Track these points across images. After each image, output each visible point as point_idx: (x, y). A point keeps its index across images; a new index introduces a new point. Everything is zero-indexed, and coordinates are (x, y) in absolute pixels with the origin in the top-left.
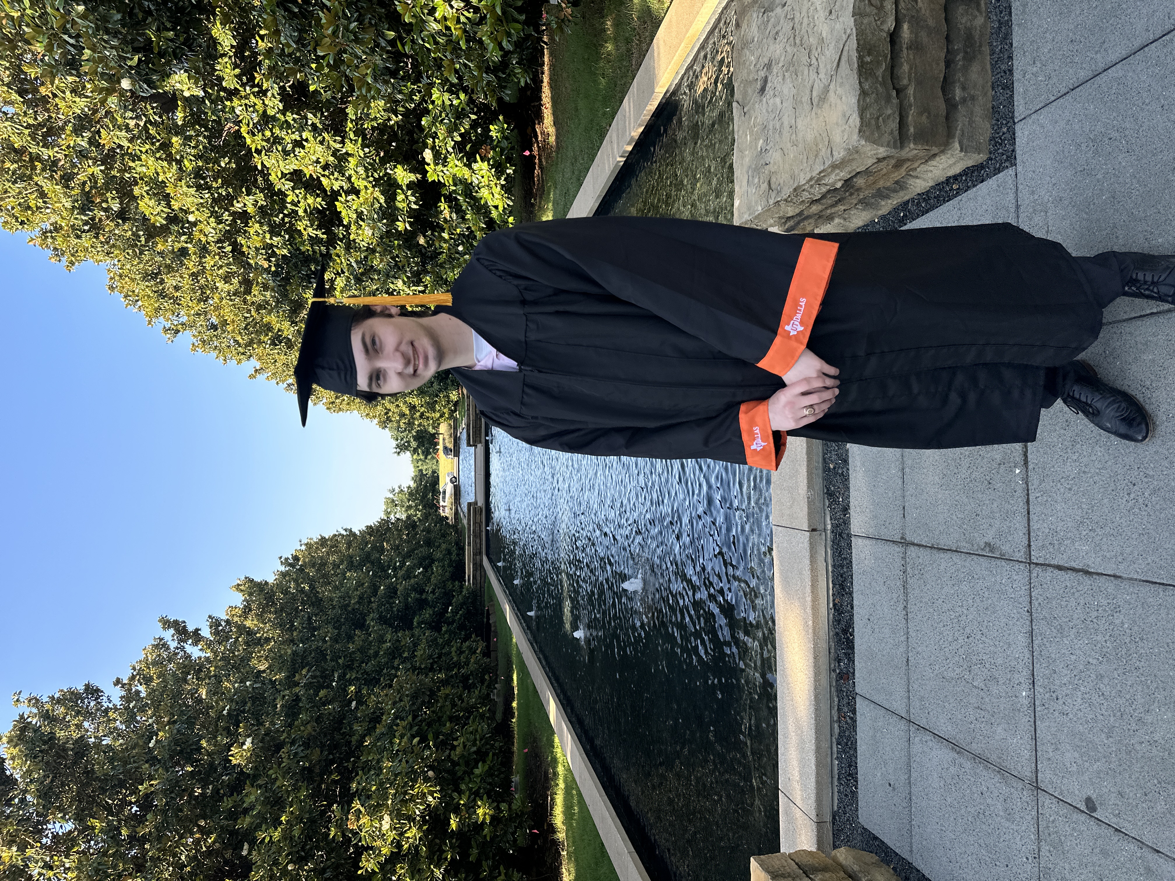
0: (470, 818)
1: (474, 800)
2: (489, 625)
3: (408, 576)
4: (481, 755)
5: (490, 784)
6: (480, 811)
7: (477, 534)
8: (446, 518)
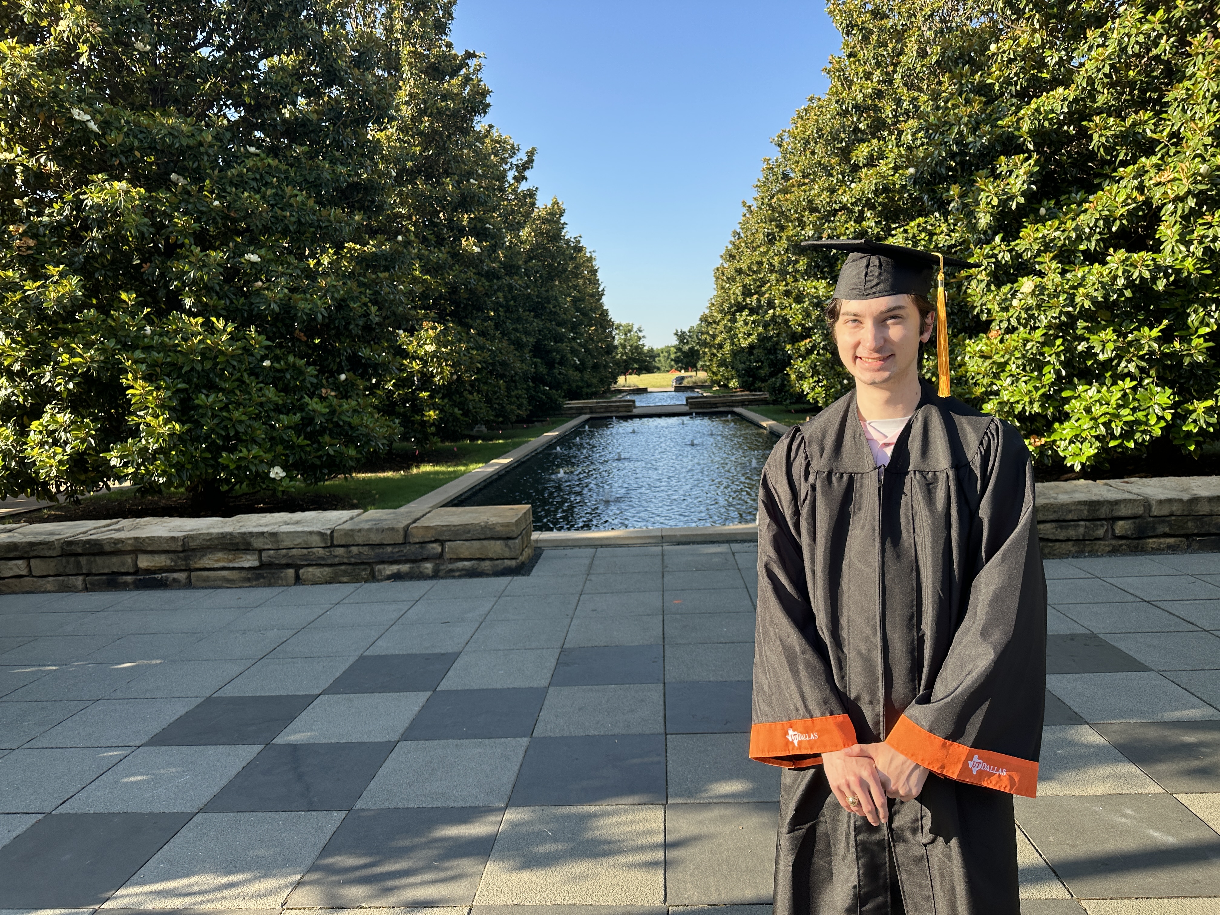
0: (427, 406)
1: (438, 409)
2: (533, 422)
3: (574, 352)
4: (466, 413)
5: (448, 419)
6: (432, 413)
7: (607, 409)
8: (616, 383)
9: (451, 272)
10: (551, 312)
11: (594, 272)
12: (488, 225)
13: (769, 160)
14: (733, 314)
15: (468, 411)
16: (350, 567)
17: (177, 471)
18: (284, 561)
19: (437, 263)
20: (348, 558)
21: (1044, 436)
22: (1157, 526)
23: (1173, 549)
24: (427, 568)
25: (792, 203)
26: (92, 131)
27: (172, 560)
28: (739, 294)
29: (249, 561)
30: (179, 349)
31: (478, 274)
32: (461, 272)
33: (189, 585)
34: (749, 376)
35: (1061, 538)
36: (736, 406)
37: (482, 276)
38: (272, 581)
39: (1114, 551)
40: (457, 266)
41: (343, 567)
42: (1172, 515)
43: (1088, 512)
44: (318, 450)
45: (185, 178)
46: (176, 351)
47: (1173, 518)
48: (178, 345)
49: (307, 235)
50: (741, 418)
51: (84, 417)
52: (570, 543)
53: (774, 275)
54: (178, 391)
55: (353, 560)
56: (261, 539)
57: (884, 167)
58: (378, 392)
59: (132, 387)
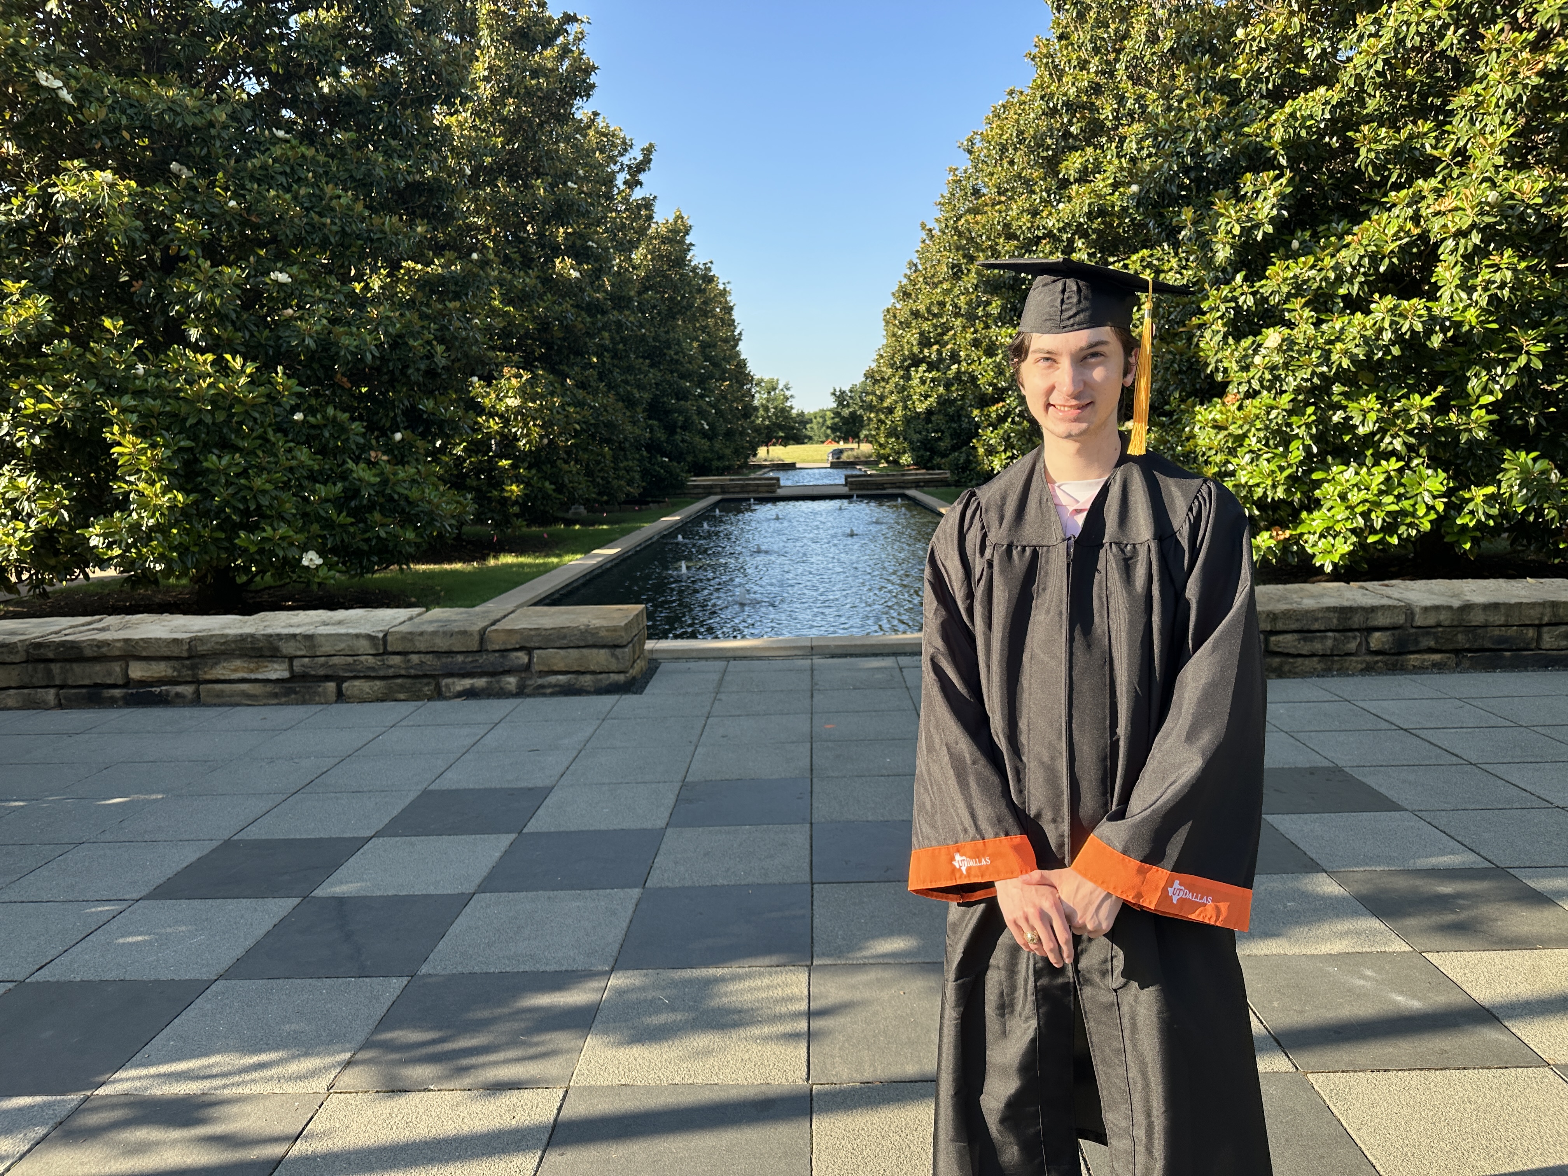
0: (508, 477)
1: (523, 482)
2: (647, 503)
3: (701, 413)
4: (560, 488)
5: (536, 496)
6: (514, 487)
7: (744, 488)
8: (755, 455)
9: (541, 303)
10: (672, 359)
11: (728, 309)
12: (590, 243)
13: (956, 169)
14: (907, 369)
15: (563, 485)
16: (408, 681)
17: (179, 554)
18: (322, 672)
19: (523, 290)
20: (406, 668)
21: (1289, 528)
22: (1421, 639)
23: (1439, 667)
24: (509, 683)
25: (984, 226)
26: (65, 103)
27: (175, 669)
28: (915, 343)
29: (277, 671)
30: (182, 394)
31: (577, 306)
32: (554, 302)
33: (197, 701)
34: (926, 450)
35: (1304, 652)
36: (908, 488)
37: (582, 309)
38: (307, 697)
39: (1368, 670)
40: (549, 295)
41: (399, 681)
42: (1439, 625)
43: (1338, 620)
44: (365, 531)
45: (190, 169)
46: (178, 398)
47: (1440, 629)
48: (180, 390)
49: (354, 249)
50: (915, 503)
51: (54, 483)
52: (694, 655)
53: (960, 319)
54: (181, 449)
55: (412, 672)
56: (292, 643)
57: (1101, 183)
58: (443, 458)
59: (119, 444)
